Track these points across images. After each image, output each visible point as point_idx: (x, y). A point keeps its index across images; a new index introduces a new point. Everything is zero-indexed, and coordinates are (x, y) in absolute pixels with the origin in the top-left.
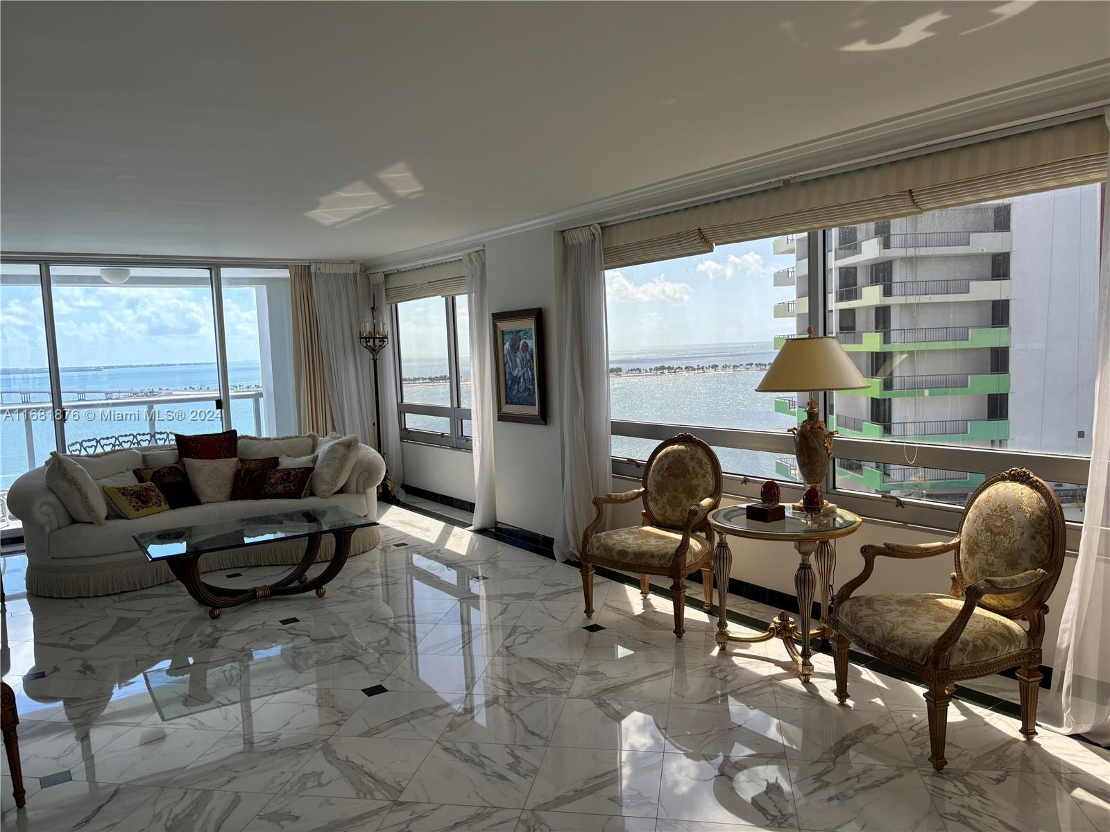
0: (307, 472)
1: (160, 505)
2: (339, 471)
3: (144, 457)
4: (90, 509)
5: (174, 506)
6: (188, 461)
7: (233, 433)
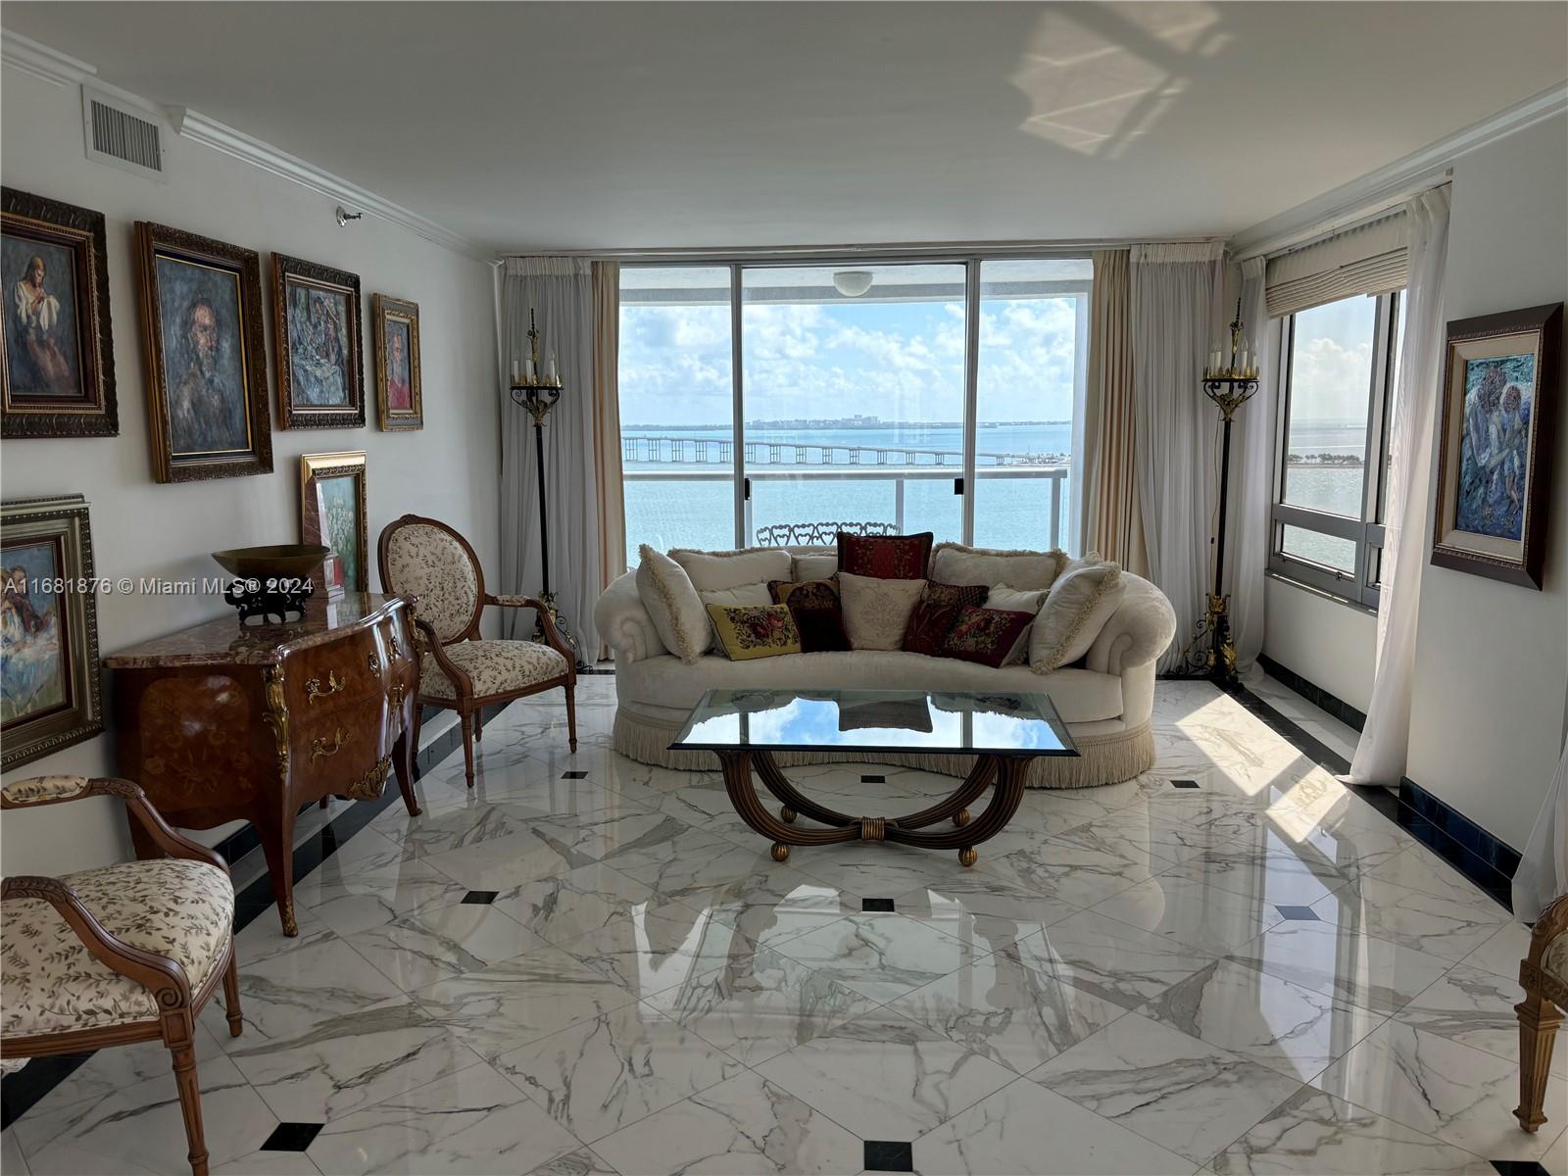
0: (1022, 620)
1: (785, 643)
2: (1075, 626)
3: (795, 562)
4: (680, 637)
5: (806, 649)
6: (846, 576)
7: (929, 536)
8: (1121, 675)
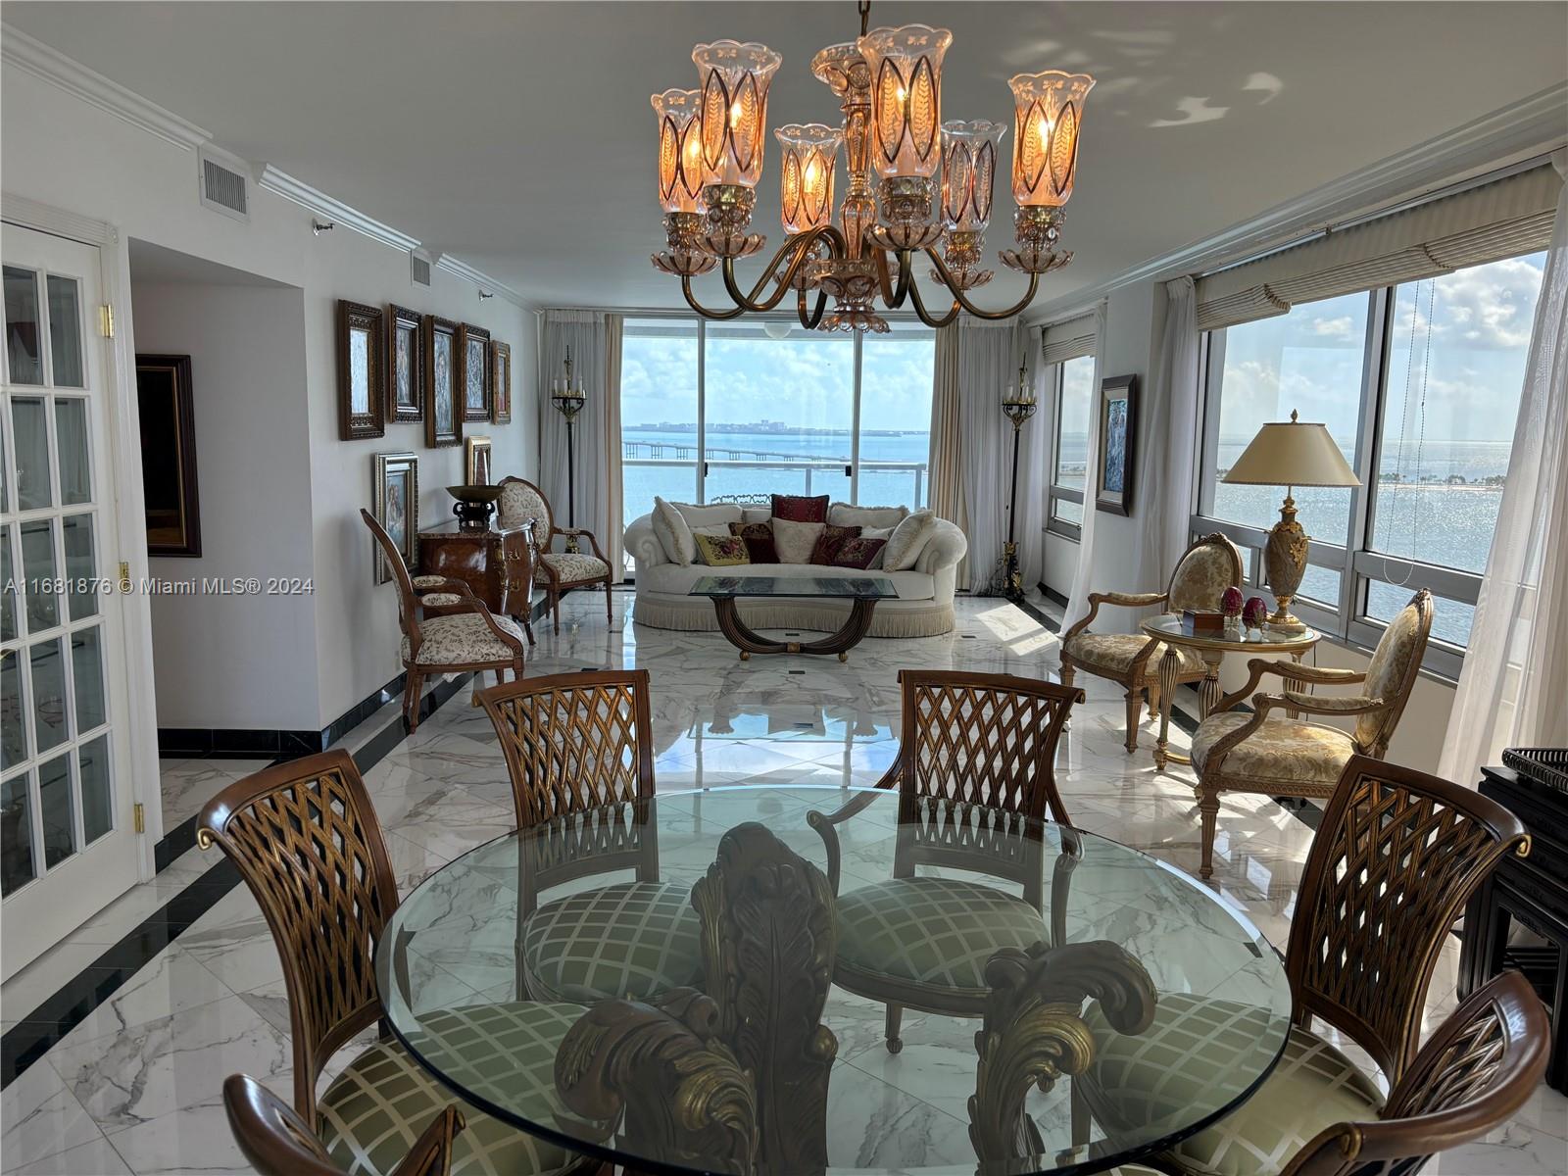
0: (880, 543)
1: (740, 558)
2: (908, 547)
3: (744, 512)
4: (679, 551)
5: (753, 561)
6: (776, 520)
7: (827, 498)
8: (933, 574)
